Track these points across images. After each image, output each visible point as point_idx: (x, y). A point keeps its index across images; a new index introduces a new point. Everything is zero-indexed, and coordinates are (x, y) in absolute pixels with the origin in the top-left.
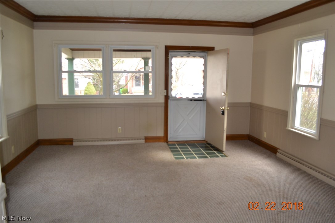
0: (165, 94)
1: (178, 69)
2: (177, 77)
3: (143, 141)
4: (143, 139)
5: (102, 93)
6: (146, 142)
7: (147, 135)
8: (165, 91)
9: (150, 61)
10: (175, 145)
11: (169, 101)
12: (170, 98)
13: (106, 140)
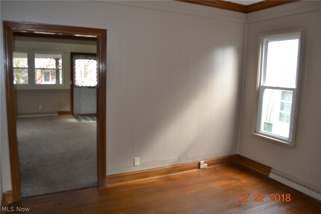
0: (71, 83)
1: (86, 66)
2: (85, 73)
3: (57, 114)
4: (57, 113)
5: (27, 83)
6: (59, 115)
7: (59, 110)
8: (71, 81)
9: (60, 61)
10: (78, 116)
11: (74, 88)
12: (75, 86)
13: (31, 114)
